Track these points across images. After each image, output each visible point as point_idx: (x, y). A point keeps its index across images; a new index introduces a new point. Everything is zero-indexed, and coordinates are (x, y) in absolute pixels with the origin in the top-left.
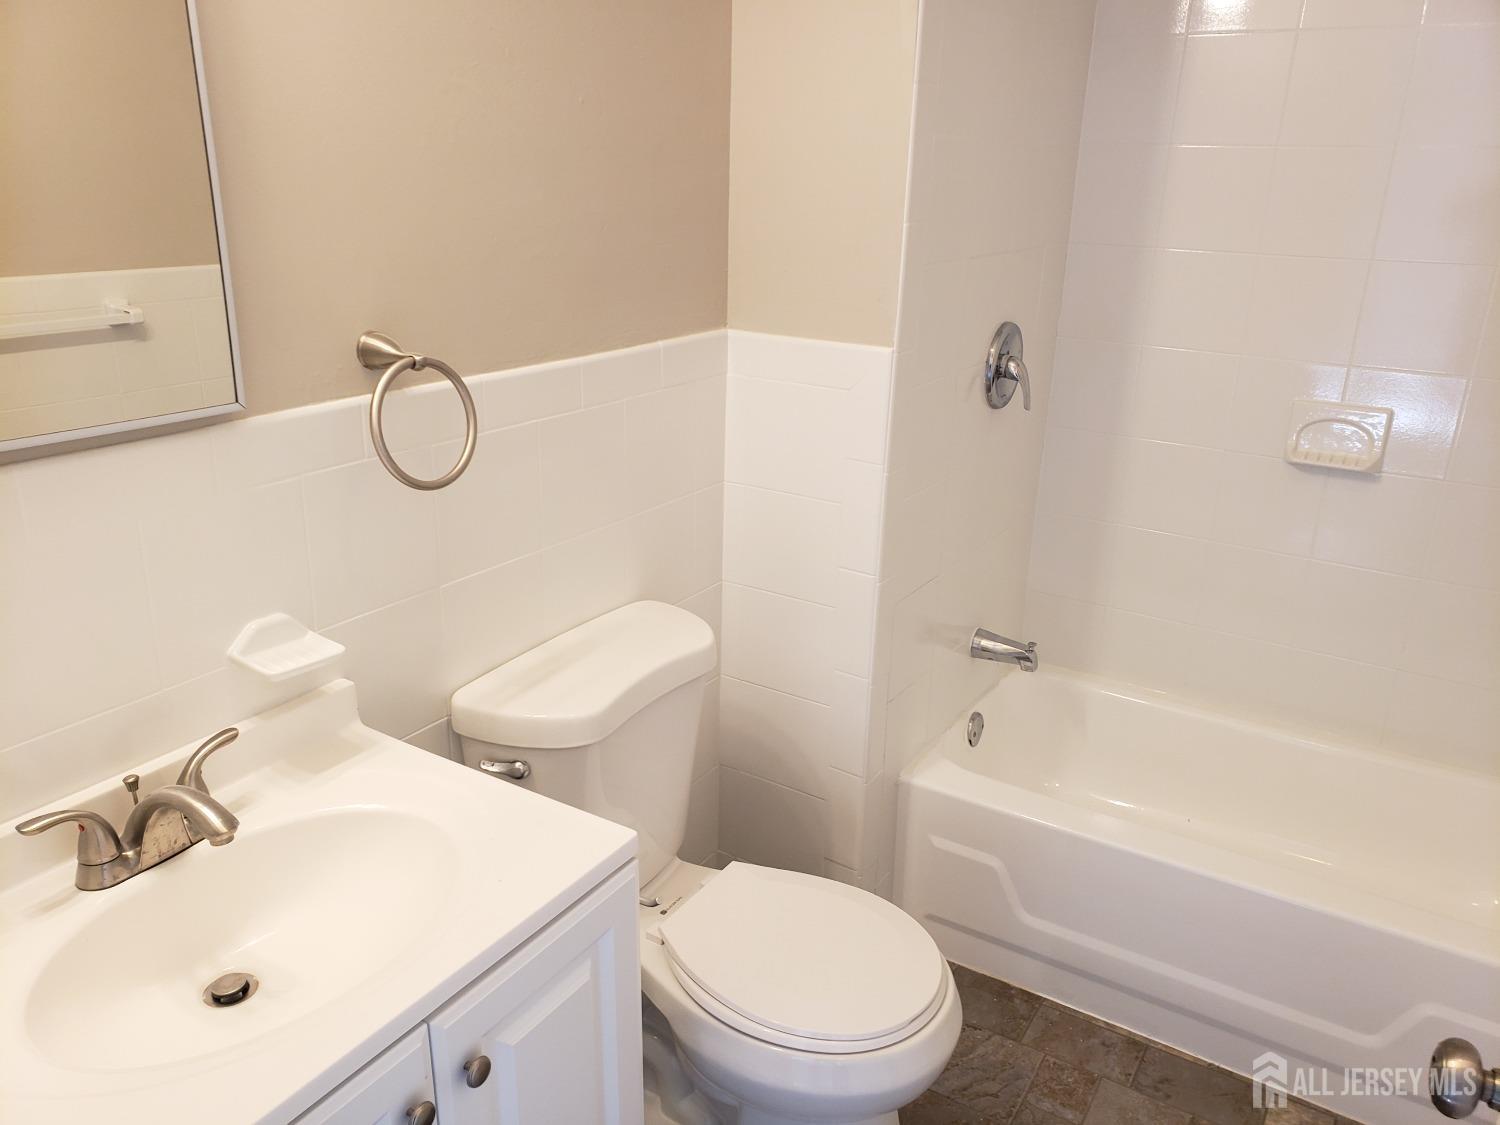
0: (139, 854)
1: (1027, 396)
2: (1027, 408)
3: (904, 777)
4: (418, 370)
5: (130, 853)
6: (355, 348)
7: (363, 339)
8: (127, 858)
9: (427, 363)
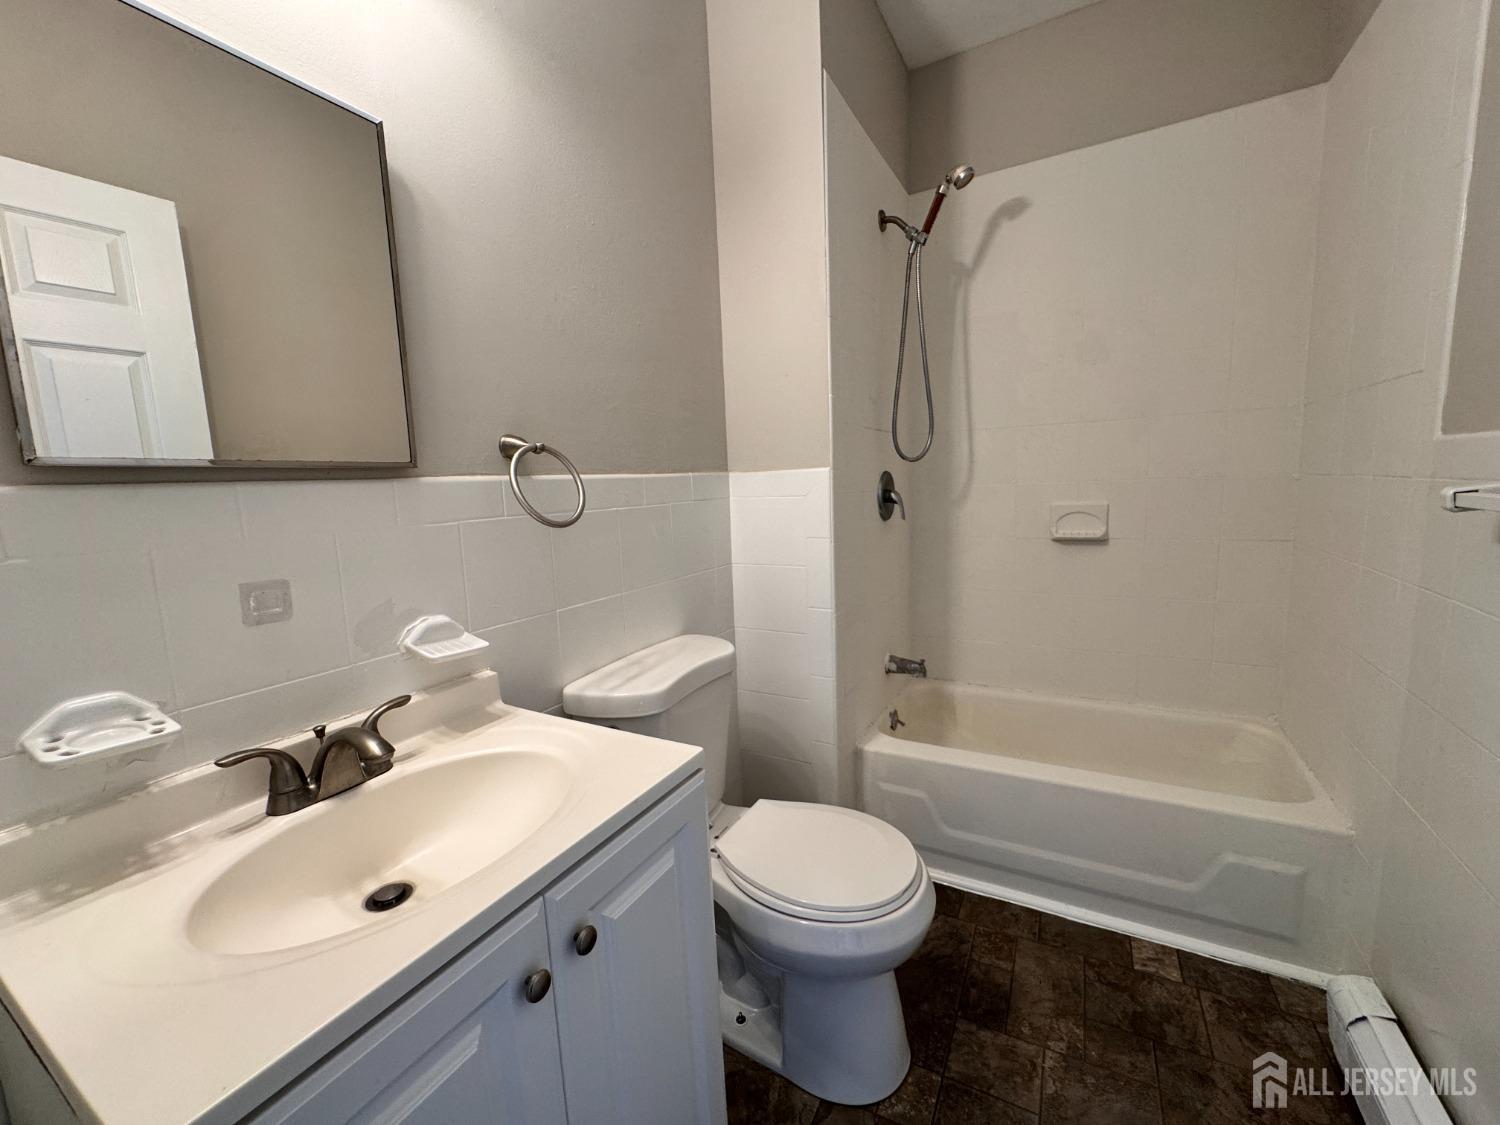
0: (319, 787)
1: (903, 511)
2: (904, 517)
3: (860, 746)
4: (539, 453)
5: (312, 787)
6: (498, 445)
7: (503, 439)
8: (309, 790)
9: (543, 449)
